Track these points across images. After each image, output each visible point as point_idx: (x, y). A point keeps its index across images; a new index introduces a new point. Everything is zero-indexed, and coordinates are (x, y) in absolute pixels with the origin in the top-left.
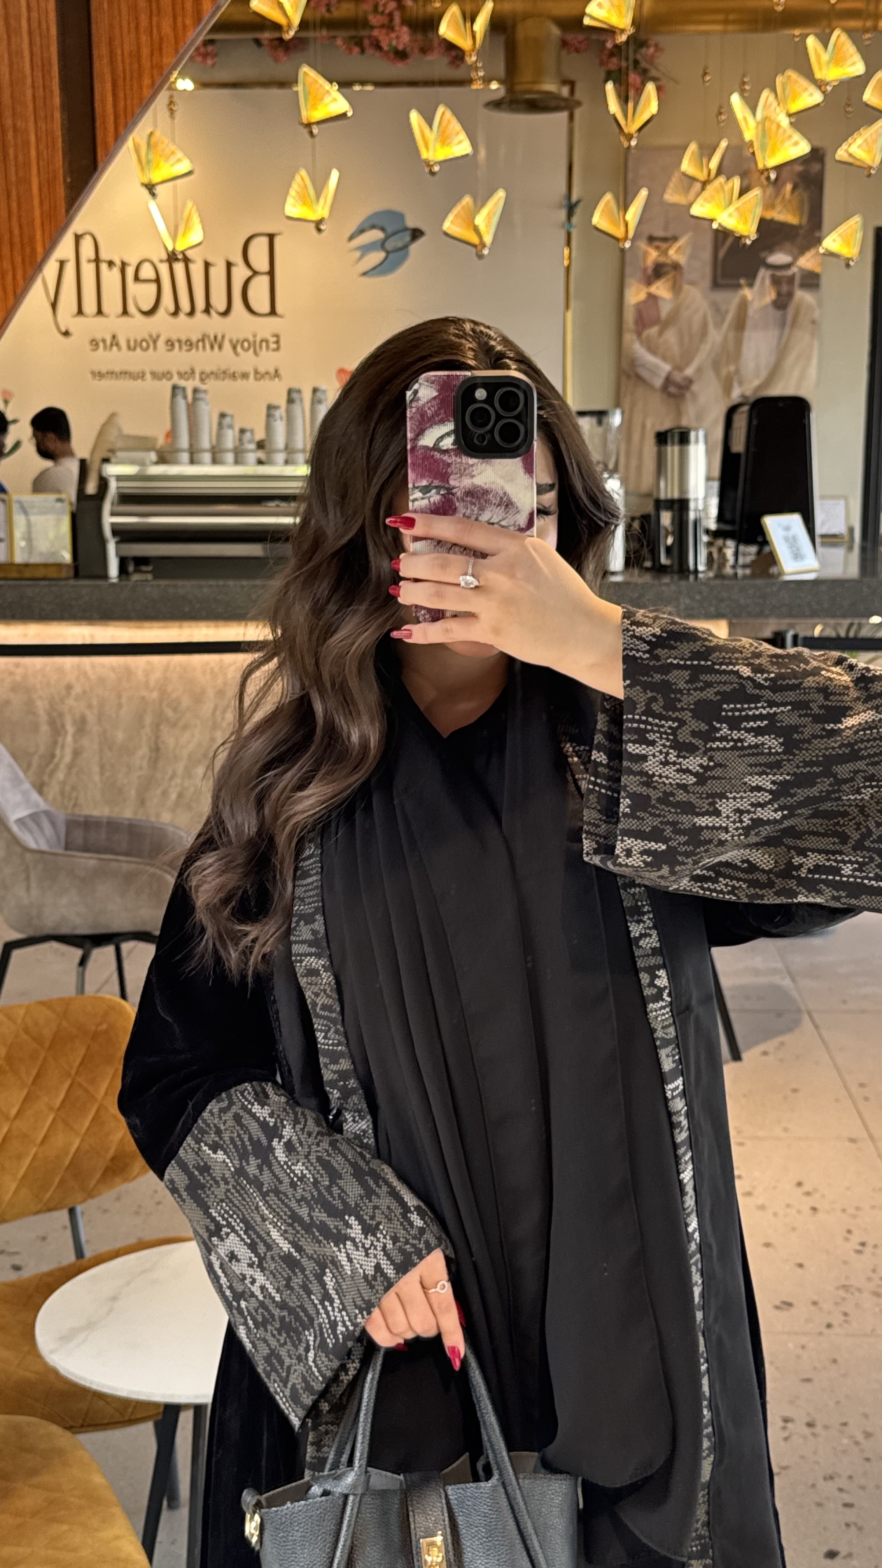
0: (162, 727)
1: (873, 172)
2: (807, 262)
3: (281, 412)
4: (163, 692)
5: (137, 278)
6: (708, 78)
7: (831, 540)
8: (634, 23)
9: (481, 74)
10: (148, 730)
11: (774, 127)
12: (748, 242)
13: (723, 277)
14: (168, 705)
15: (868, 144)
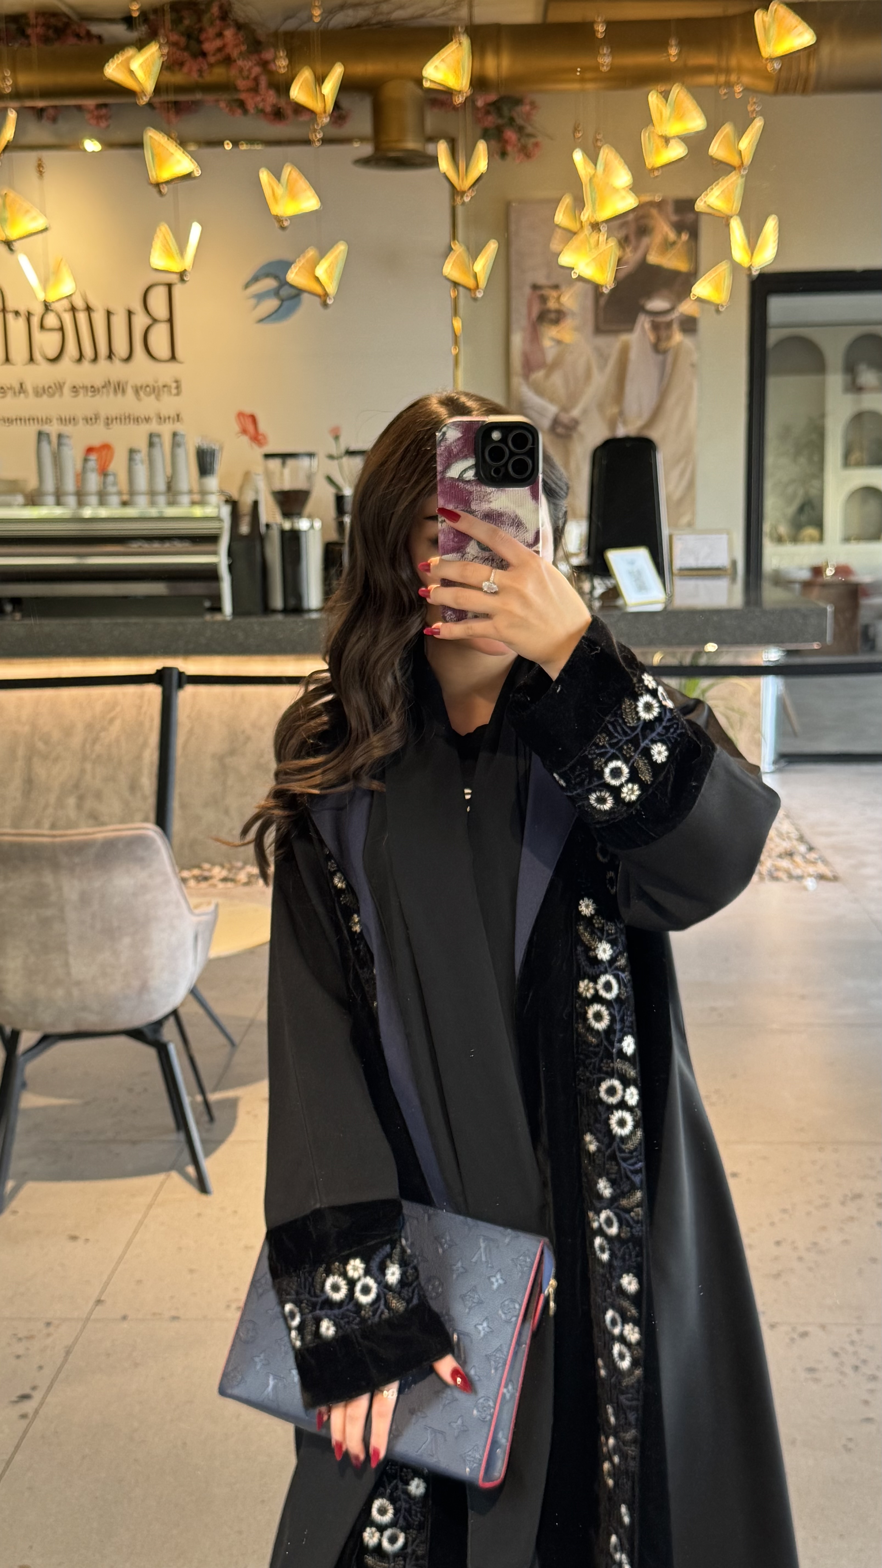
0: (34, 760)
3: (141, 456)
5: (42, 327)
6: (579, 135)
8: (472, 84)
10: (21, 762)
12: (605, 290)
13: (605, 322)
14: (40, 739)
15: (725, 195)
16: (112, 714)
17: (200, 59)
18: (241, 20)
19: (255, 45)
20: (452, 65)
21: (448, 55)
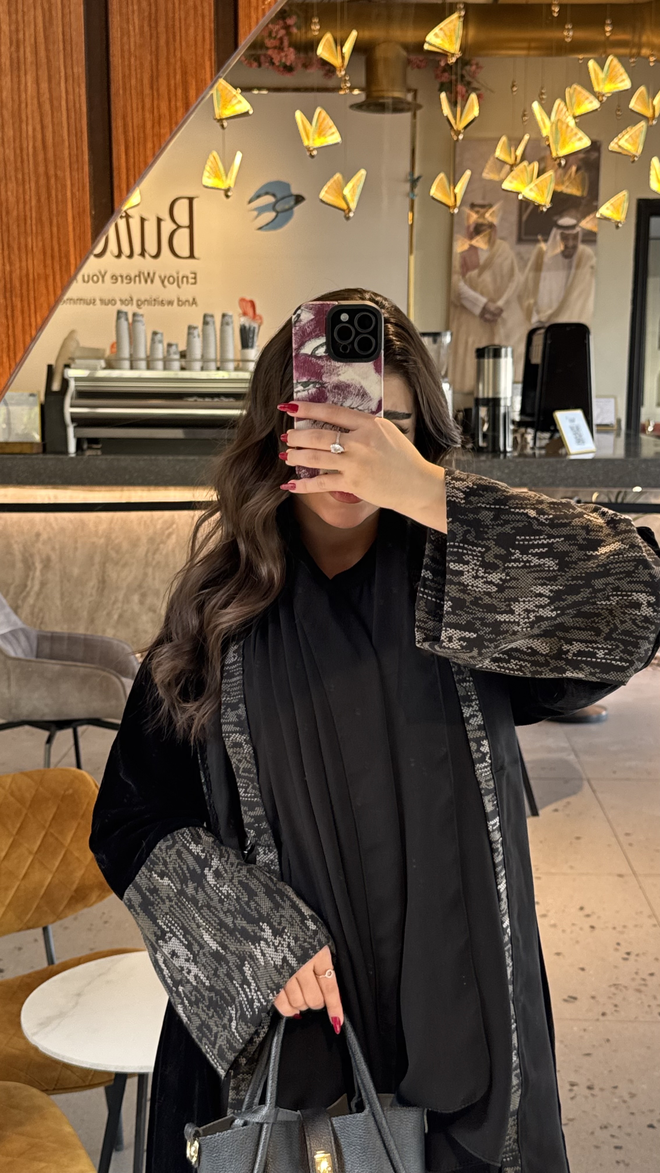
0: (107, 565)
1: (636, 159)
2: (587, 224)
3: (198, 331)
4: (108, 538)
6: (515, 89)
7: (604, 428)
8: (461, 49)
9: (348, 85)
10: (97, 567)
11: (564, 127)
12: (545, 210)
13: (526, 234)
14: (112, 549)
15: (632, 139)
16: (170, 530)
20: (448, 33)
21: (445, 25)
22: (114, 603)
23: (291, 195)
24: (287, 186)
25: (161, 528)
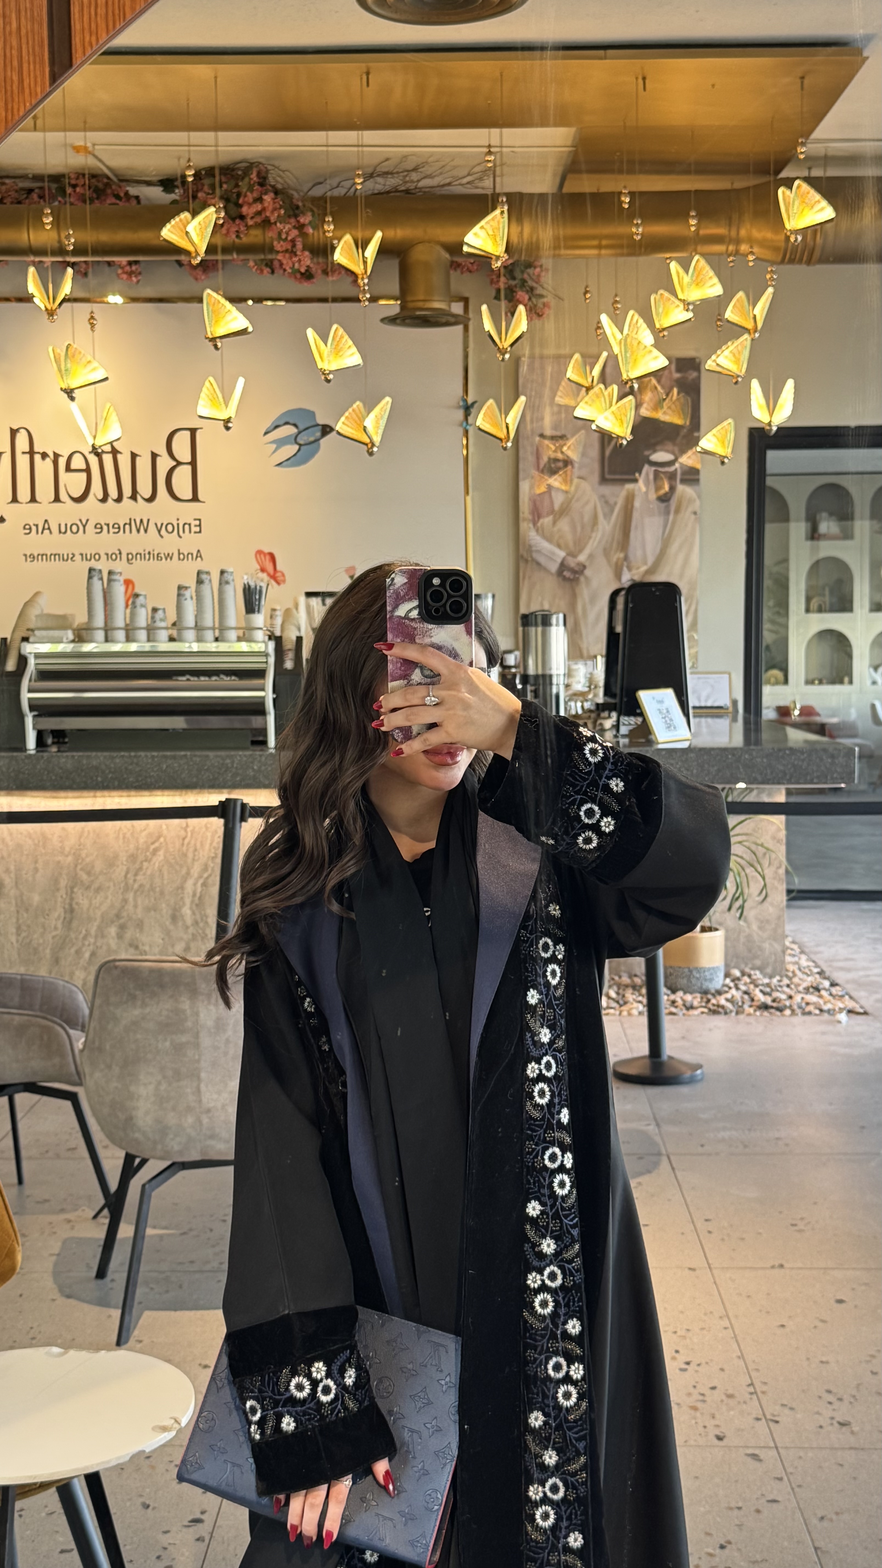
0: (75, 890)
1: (740, 379)
2: (688, 459)
3: (190, 593)
4: (77, 857)
5: (68, 468)
6: (588, 296)
7: (715, 712)
8: (507, 250)
9: (368, 296)
10: (63, 892)
11: (635, 344)
12: (625, 442)
13: (610, 472)
14: (82, 869)
15: (734, 355)
16: (156, 845)
17: (238, 221)
18: (279, 186)
19: (294, 211)
20: (491, 233)
21: (487, 223)
22: (85, 938)
23: (318, 425)
24: (312, 414)
25: (146, 842)
